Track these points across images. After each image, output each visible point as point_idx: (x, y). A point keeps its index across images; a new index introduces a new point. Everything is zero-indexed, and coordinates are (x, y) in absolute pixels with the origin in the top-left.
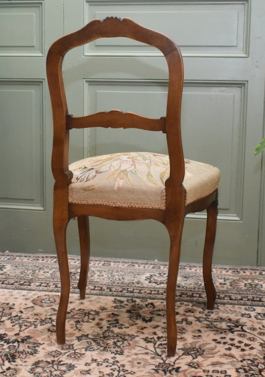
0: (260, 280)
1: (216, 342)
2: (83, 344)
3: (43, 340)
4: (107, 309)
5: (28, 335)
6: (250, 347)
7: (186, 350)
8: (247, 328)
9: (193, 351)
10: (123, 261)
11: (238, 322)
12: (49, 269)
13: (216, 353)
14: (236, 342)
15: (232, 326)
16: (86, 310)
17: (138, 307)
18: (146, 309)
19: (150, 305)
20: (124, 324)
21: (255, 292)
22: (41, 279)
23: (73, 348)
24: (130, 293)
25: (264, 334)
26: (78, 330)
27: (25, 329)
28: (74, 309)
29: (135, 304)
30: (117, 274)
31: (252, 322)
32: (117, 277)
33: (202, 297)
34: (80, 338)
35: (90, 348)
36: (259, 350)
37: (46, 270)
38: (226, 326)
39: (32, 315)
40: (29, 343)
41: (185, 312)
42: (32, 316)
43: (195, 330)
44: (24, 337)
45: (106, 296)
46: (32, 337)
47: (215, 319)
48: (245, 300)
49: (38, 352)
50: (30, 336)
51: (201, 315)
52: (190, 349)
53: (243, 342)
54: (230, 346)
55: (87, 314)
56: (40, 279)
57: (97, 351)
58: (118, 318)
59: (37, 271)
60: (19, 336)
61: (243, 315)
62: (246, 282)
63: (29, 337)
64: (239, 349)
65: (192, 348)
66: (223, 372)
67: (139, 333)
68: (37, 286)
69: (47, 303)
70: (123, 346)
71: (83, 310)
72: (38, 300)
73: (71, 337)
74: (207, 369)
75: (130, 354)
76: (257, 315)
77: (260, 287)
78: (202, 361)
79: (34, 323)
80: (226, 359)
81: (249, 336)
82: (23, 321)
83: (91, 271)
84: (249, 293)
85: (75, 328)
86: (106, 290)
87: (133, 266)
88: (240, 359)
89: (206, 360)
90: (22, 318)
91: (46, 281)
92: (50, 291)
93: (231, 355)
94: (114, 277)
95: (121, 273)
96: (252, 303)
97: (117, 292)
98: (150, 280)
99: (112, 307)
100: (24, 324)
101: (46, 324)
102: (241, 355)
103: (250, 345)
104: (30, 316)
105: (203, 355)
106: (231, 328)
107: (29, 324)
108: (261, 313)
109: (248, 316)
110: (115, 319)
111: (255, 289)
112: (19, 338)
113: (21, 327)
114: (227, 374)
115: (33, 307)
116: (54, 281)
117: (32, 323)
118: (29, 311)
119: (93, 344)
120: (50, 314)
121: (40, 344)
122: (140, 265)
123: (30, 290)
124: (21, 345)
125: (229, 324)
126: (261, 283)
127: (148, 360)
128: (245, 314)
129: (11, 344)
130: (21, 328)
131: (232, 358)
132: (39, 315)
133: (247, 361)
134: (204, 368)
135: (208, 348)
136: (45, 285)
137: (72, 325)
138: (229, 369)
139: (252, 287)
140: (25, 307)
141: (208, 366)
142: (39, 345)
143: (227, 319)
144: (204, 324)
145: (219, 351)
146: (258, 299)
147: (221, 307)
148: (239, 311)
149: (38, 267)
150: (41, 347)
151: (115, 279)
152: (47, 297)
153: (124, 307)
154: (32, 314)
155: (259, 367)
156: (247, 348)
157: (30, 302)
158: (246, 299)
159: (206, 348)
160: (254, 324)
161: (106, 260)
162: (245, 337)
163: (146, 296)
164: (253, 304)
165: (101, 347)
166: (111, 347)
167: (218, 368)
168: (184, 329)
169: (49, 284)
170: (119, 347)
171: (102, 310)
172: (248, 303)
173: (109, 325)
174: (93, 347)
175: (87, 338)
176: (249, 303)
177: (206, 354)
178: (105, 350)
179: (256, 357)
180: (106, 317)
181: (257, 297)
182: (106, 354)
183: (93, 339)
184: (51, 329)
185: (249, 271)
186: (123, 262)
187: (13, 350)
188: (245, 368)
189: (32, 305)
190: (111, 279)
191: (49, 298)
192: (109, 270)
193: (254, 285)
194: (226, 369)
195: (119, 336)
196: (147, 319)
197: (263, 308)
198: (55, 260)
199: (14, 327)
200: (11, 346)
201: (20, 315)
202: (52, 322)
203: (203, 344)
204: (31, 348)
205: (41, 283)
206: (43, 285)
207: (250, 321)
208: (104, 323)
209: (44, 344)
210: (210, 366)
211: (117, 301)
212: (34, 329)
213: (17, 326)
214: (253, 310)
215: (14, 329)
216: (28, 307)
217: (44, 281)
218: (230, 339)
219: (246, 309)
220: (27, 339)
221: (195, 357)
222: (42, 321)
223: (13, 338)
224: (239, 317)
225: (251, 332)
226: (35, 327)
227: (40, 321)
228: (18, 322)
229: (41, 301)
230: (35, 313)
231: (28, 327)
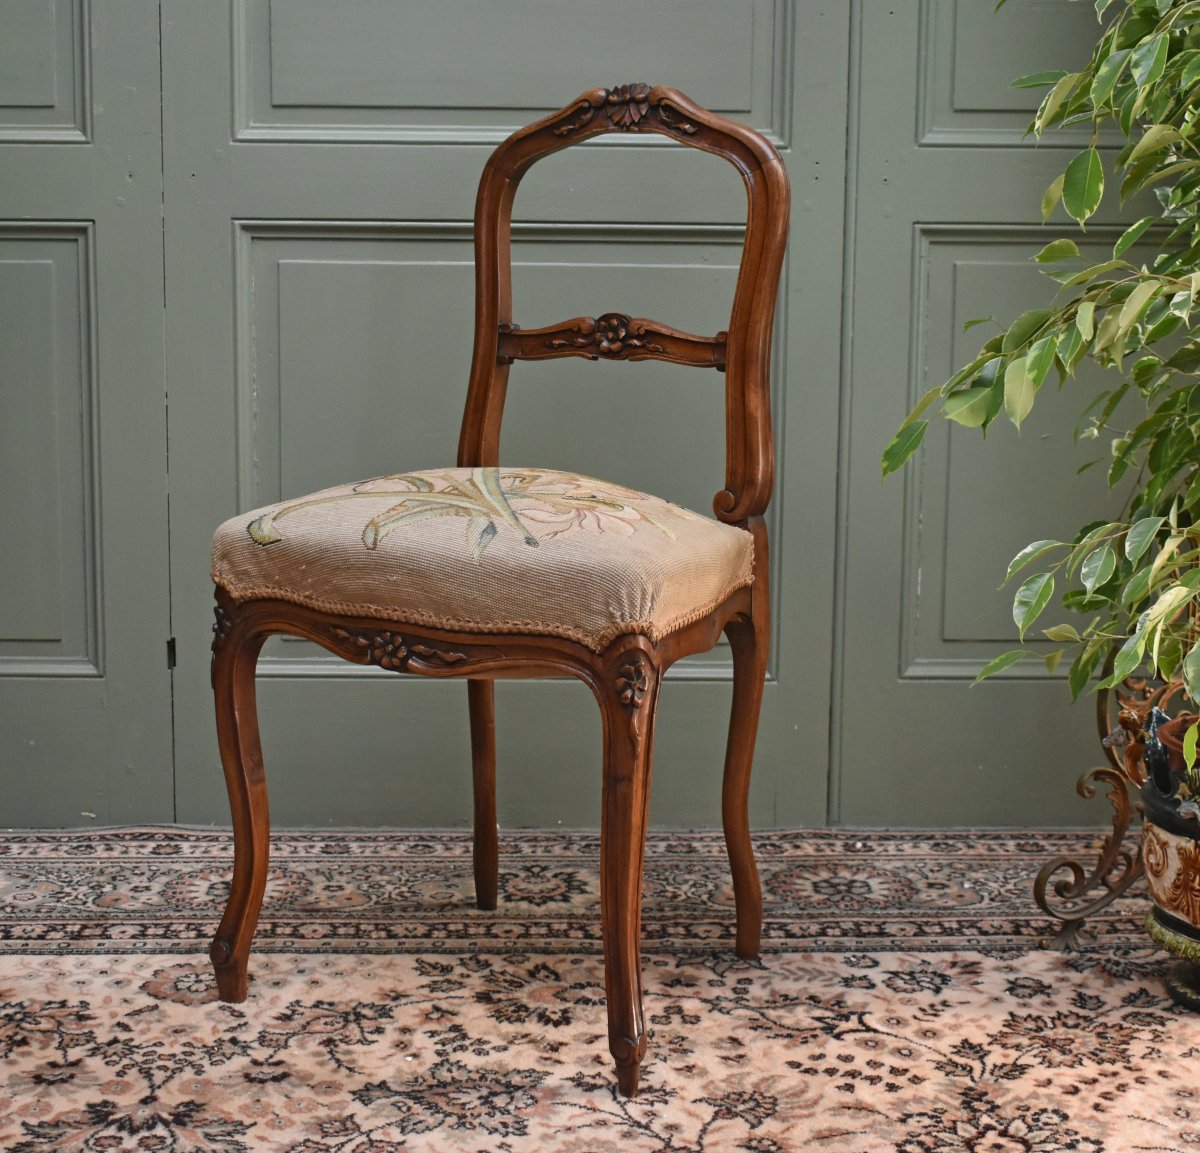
0: (855, 869)
1: (801, 1072)
2: (384, 1113)
3: (244, 1109)
4: (408, 996)
5: (186, 1099)
6: (909, 1075)
7: (719, 1102)
8: (876, 1019)
9: (744, 1102)
10: (388, 835)
11: (842, 1005)
12: (144, 878)
13: (815, 1103)
14: (859, 1064)
15: (828, 1018)
16: (340, 1002)
17: (505, 981)
18: (535, 985)
19: (543, 973)
20: (486, 1038)
21: (856, 906)
22: (133, 911)
23: (358, 1127)
24: (459, 937)
25: (935, 1034)
26: (344, 1071)
27: (166, 1081)
28: (298, 1002)
29: (491, 971)
30: (386, 878)
31: (885, 999)
32: (390, 888)
33: (696, 936)
34: (365, 1093)
35: (411, 1123)
36: (940, 1084)
37: (136, 881)
38: (810, 1020)
39: (164, 1031)
40: (205, 1125)
41: (666, 985)
42: (169, 1036)
43: (721, 1040)
44: (178, 1107)
45: (386, 953)
46: (203, 1105)
47: (767, 1002)
48: (834, 936)
50: (198, 1102)
51: (716, 992)
52: (728, 1097)
53: (883, 1065)
54: (849, 1080)
55: (352, 1017)
56: (132, 915)
57: (439, 1129)
58: (457, 1021)
59: (108, 888)
60: (158, 1103)
61: (848, 982)
62: (816, 879)
63: (193, 1107)
64: (881, 1086)
65: (734, 1093)
67: (548, 1062)
68: (133, 937)
69: (197, 991)
70: (517, 1108)
71: (331, 1004)
72: (162, 984)
73: (335, 1093)
75: (551, 1131)
76: (889, 979)
77: (862, 890)
78: (782, 1133)
79: (187, 1058)
80: (852, 1117)
81: (892, 1043)
82: (144, 1055)
83: (295, 876)
84: (837, 911)
85: (333, 1064)
86: (374, 935)
87: (427, 850)
88: (896, 1115)
89: (793, 1126)
90: (137, 1047)
92: (189, 951)
93: (863, 1105)
94: (382, 890)
95: (397, 873)
96: (861, 943)
97: (415, 937)
98: (506, 891)
99: (422, 987)
100: (154, 1066)
101: (228, 1059)
102: (893, 1104)
103: (906, 1071)
104: (162, 1038)
105: (777, 1115)
106: (827, 1023)
107: (170, 1064)
108: (899, 970)
109: (865, 983)
110: (449, 1025)
111: (852, 899)
112: (162, 1112)
113: (148, 1075)
115: (156, 1007)
116: (184, 917)
117: (178, 1058)
118: (149, 1022)
119: (417, 1108)
120: (223, 1027)
121: (241, 1123)
122: (451, 845)
123: (116, 952)
124: (179, 1131)
125: (818, 1013)
126: (861, 877)
127: (614, 1144)
128: (853, 978)
129: (144, 1133)
130: (150, 1080)
131: (869, 1113)
132: (189, 1031)
133: (918, 1118)
135: (784, 1091)
136: (161, 931)
137: (317, 1054)
138: (873, 1147)
139: (839, 892)
140: (128, 1011)
142: (239, 1128)
143: (803, 998)
144: (739, 1017)
145: (821, 1097)
146: (874, 929)
147: (770, 961)
148: (830, 969)
149: (102, 872)
150: (251, 1132)
151: (386, 896)
152: (186, 971)
153: (461, 985)
154: (166, 1029)
155: (960, 1132)
156: (901, 1080)
157: (138, 993)
158: (837, 932)
159: (780, 1093)
160: (893, 1008)
161: (328, 834)
162: (882, 1049)
163: (519, 945)
164: (864, 944)
165: (449, 1115)
166: (479, 1115)
168: (683, 1039)
169: (173, 928)
170: (505, 1111)
171: (395, 999)
172: (848, 944)
173: (439, 1047)
174: (422, 1118)
175: (388, 1094)
176: (850, 941)
177: (787, 1109)
178: (464, 1124)
179: (939, 1105)
180: (417, 1020)
181: (869, 923)
182: (472, 1138)
183: (408, 1095)
184: (253, 1076)
185: (810, 841)
186: (387, 839)
188: (920, 1139)
189: (145, 1000)
190: (374, 898)
191: (197, 976)
192: (353, 869)
193: (844, 885)
195: (490, 1077)
196: (555, 1017)
197: (899, 954)
198: (152, 845)
199: (126, 1078)
200: (148, 1138)
201: (123, 1036)
202: (249, 1052)
203: (765, 1080)
204: (219, 1138)
205: (141, 925)
206: (151, 931)
207: (877, 997)
208: (419, 1040)
209: (255, 1124)
210: (813, 1143)
211: (430, 969)
212: (199, 1078)
213: (133, 1073)
214: (870, 964)
215: (128, 1083)
216: (137, 1008)
217: (150, 918)
218: (839, 1057)
219: (848, 962)
220: (193, 1114)
221: (755, 1121)
222: (209, 1052)
223: (140, 1113)
224: (839, 989)
225: (894, 1032)
226: (199, 1072)
227: (204, 1050)
228: (130, 1058)
229: (176, 986)
230: (173, 1026)
231: (175, 1073)
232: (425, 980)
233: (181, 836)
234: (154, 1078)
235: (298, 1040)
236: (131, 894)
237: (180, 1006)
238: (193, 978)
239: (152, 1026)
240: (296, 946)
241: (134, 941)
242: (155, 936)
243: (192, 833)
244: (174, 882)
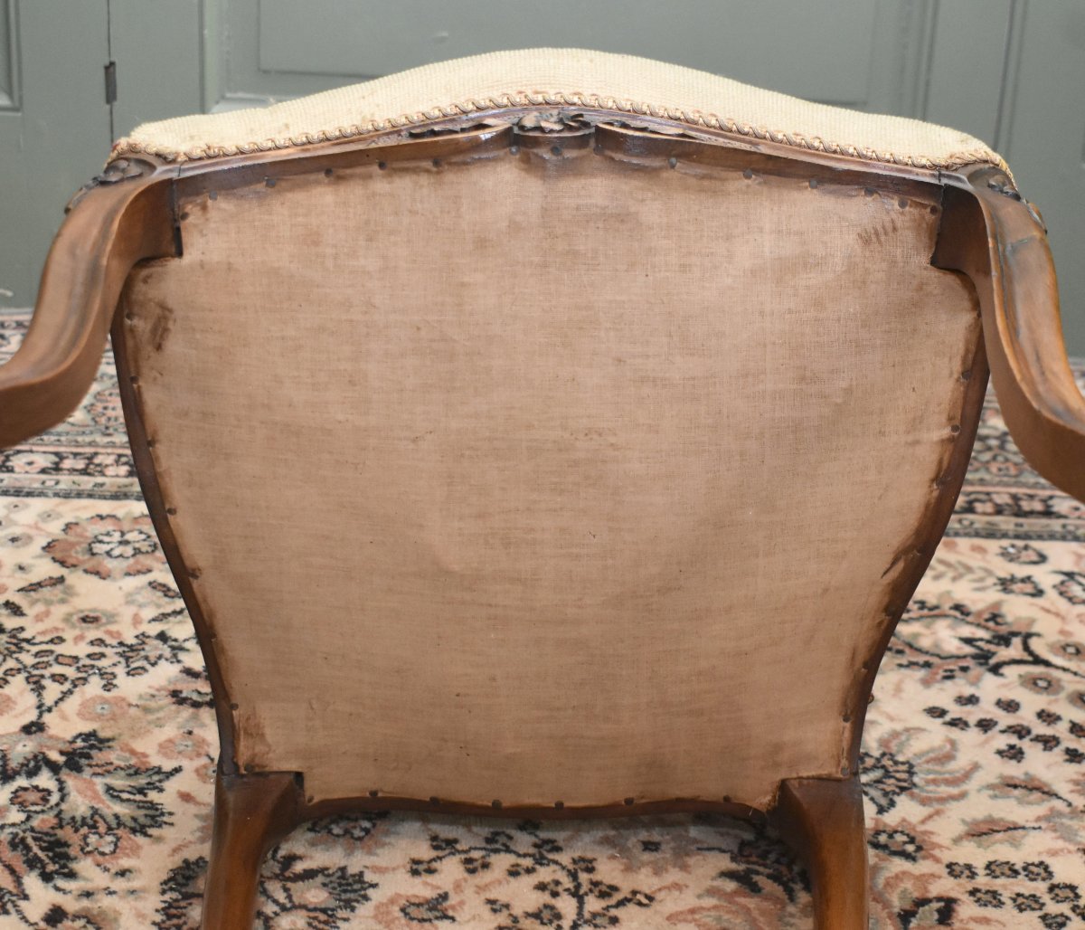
1: (945, 723)
3: (166, 748)
5: (86, 727)
8: (1048, 645)
11: (999, 620)
13: (967, 776)
14: (1027, 716)
15: (981, 640)
21: (1013, 471)
27: (61, 699)
31: (1057, 615)
38: (956, 643)
39: (67, 619)
40: (109, 772)
42: (73, 626)
44: (73, 742)
46: (108, 740)
48: (985, 514)
49: (165, 819)
50: (102, 734)
53: (1059, 718)
54: (1014, 740)
60: (44, 735)
63: (95, 740)
64: (1058, 752)
66: (1032, 868)
68: (43, 471)
69: (121, 556)
72: (73, 545)
74: (961, 862)
76: (1062, 583)
78: (923, 822)
79: (94, 662)
80: (1020, 801)
81: (1069, 683)
82: (36, 655)
84: (987, 477)
88: (1081, 802)
89: (938, 813)
90: (28, 641)
91: (77, 444)
92: (116, 496)
93: (1036, 784)
96: (1021, 525)
100: (47, 673)
101: (153, 664)
102: (1076, 783)
104: (63, 630)
105: (915, 791)
106: (978, 647)
107: (70, 672)
108: (1076, 570)
109: (1028, 588)
111: (1007, 460)
112: (50, 748)
113: (38, 688)
114: (1056, 881)
115: (61, 580)
116: (113, 445)
117: (80, 664)
118: (48, 603)
120: (150, 613)
121: (158, 771)
123: (18, 493)
124: (71, 781)
125: (967, 631)
128: (1013, 580)
129: (21, 782)
130: (39, 695)
131: (1045, 797)
132: (104, 620)
134: (947, 857)
135: (923, 753)
136: (81, 464)
138: (1054, 853)
139: (989, 448)
140: (23, 583)
141: (957, 841)
142: (156, 778)
143: (946, 607)
145: (976, 767)
146: (1038, 506)
148: (982, 564)
150: (172, 786)
152: (108, 526)
154: (70, 615)
157: (40, 557)
158: (989, 508)
159: (918, 756)
160: (1068, 628)
162: (1056, 692)
164: (1026, 528)
167: (1002, 851)
169: (97, 461)
172: (1004, 527)
176: (1006, 523)
177: (928, 782)
181: (1031, 497)
184: (184, 695)
187: (43, 811)
189: (47, 569)
191: (123, 534)
193: (997, 438)
194: (1040, 854)
197: (1074, 546)
199: (7, 690)
200: (25, 789)
201: (11, 623)
202: (182, 656)
203: (895, 734)
204: (125, 796)
205: (56, 454)
206: (67, 464)
207: (1048, 611)
209: (178, 770)
210: (965, 843)
212: (106, 694)
213: (18, 681)
214: (1035, 558)
215: (9, 699)
216: (35, 580)
217: (69, 445)
218: (999, 703)
219: (1004, 554)
220: (94, 752)
221: (884, 802)
222: (129, 652)
223: (19, 748)
224: (994, 595)
225: (1072, 665)
226: (108, 686)
227: (120, 650)
228: (17, 659)
229: (91, 549)
230: (82, 611)
231: (75, 686)
234: (45, 693)
237: (95, 579)
238: (117, 537)
239: (53, 609)
241: (43, 477)
242: (73, 471)
244: (107, 393)
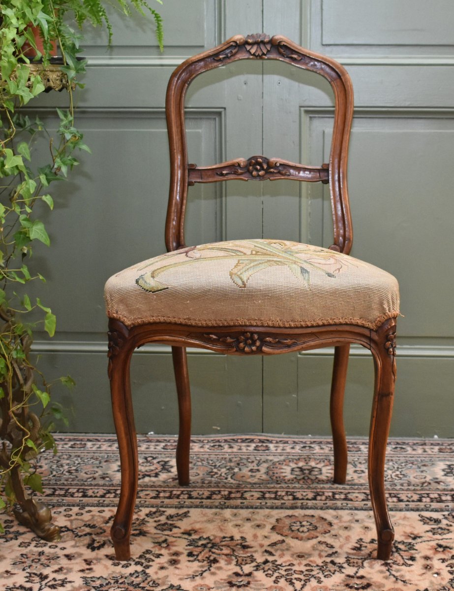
4: (421, 537)
12: (255, 464)
24: (438, 502)
26: (400, 583)
27: (303, 588)
28: (361, 539)
32: (390, 472)
37: (251, 466)
42: (296, 559)
55: (394, 549)
56: (254, 485)
59: (237, 470)
68: (259, 499)
69: (303, 532)
72: (283, 527)
79: (311, 573)
82: (286, 570)
85: (393, 578)
86: (390, 500)
87: (403, 450)
90: (280, 565)
92: (292, 508)
94: (386, 473)
95: (391, 463)
97: (413, 501)
99: (427, 531)
100: (293, 577)
101: (334, 574)
104: (292, 561)
107: (301, 577)
110: (451, 555)
113: (291, 583)
115: (283, 541)
116: (283, 487)
117: (305, 574)
118: (282, 550)
120: (324, 554)
122: (415, 447)
123: (252, 507)
130: (293, 586)
132: (306, 556)
136: (273, 496)
137: (382, 571)
140: (269, 543)
149: (231, 460)
151: (390, 477)
152: (293, 520)
153: (449, 531)
154: (293, 555)
157: (271, 532)
169: (279, 494)
171: (414, 538)
173: (450, 569)
180: (431, 552)
184: (351, 585)
189: (276, 537)
191: (301, 523)
198: (253, 445)
199: (280, 584)
201: (270, 558)
202: (343, 570)
205: (261, 492)
206: (267, 496)
208: (437, 564)
211: (428, 521)
212: (319, 585)
213: (282, 581)
215: (282, 588)
216: (273, 542)
217: (265, 488)
222: (321, 569)
226: (319, 582)
227: (318, 568)
228: (278, 572)
229: (291, 529)
230: (297, 553)
231: (306, 582)
232: (428, 527)
233: (268, 440)
234: (295, 585)
235: (368, 563)
236: (250, 474)
237: (297, 540)
238: (299, 524)
239: (284, 552)
240: (349, 505)
241: (260, 501)
243: (273, 439)
244: (272, 467)
